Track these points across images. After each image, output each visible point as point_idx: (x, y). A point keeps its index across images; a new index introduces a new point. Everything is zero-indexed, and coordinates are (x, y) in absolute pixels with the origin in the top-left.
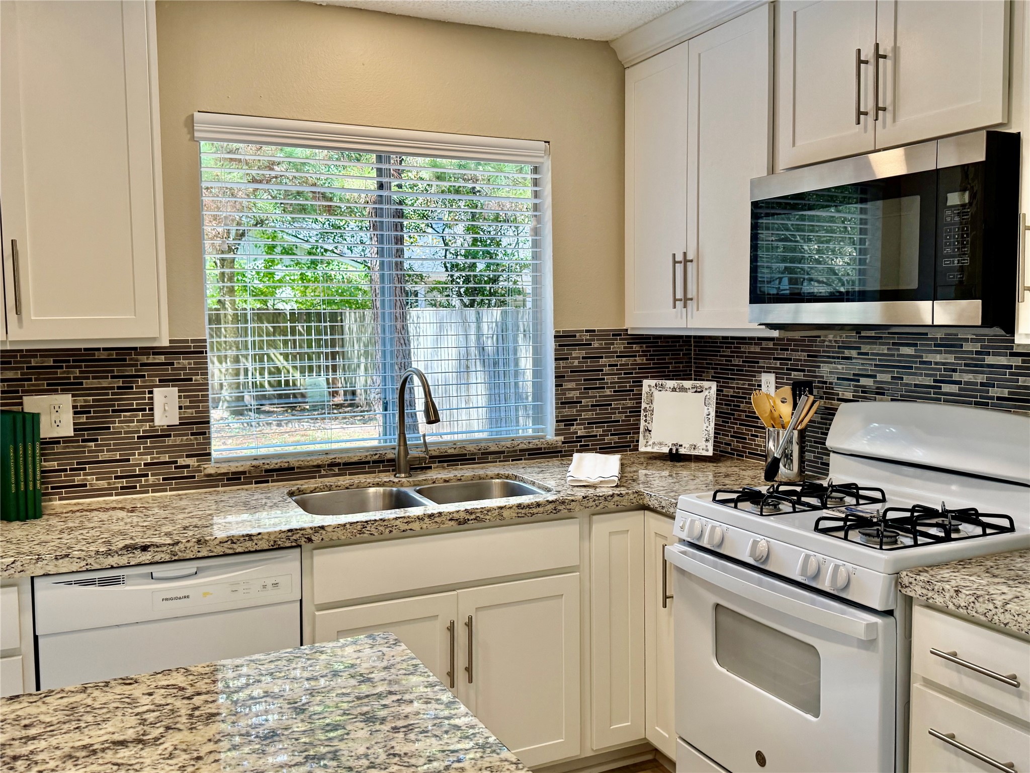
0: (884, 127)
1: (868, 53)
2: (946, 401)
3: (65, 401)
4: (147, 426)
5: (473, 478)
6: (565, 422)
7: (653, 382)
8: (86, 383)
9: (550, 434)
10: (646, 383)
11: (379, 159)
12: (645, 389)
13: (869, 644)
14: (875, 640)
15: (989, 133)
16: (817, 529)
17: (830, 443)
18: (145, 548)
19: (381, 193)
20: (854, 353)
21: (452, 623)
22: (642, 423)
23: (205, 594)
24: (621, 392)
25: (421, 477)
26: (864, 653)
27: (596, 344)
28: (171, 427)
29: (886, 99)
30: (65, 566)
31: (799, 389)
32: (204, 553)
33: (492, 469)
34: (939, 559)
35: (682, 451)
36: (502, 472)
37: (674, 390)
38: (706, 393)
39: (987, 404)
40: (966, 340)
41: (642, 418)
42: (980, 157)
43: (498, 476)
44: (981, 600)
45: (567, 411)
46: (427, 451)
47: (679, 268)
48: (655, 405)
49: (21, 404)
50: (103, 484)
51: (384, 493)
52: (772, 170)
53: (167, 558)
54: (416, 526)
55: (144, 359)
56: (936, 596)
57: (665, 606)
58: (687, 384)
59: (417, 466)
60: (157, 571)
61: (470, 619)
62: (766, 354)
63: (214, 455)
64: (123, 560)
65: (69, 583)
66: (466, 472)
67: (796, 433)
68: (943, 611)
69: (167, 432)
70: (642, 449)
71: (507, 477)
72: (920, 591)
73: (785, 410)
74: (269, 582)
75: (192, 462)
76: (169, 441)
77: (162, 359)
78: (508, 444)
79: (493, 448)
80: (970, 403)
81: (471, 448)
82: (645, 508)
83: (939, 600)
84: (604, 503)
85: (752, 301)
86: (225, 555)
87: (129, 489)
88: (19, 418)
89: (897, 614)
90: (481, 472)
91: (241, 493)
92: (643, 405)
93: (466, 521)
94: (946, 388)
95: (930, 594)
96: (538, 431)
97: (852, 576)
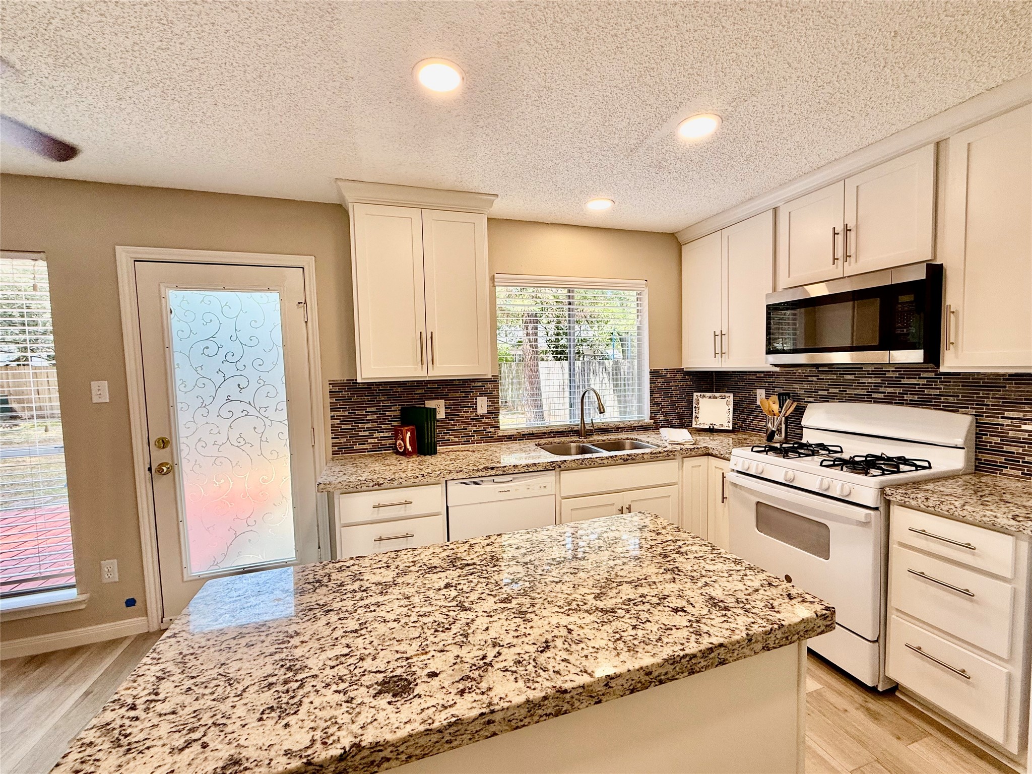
0: (850, 265)
1: (840, 229)
2: (874, 402)
3: (442, 403)
4: (474, 414)
5: (616, 439)
6: (654, 413)
7: (699, 394)
8: (450, 395)
9: (646, 418)
10: (695, 394)
11: (569, 291)
12: (695, 397)
13: (866, 524)
14: (869, 522)
15: (927, 264)
16: (821, 465)
17: (803, 423)
18: (492, 468)
19: (570, 306)
20: (815, 379)
21: (622, 507)
22: (694, 414)
23: (516, 490)
24: (680, 400)
25: (591, 439)
26: (860, 529)
27: (668, 376)
28: (484, 415)
29: (852, 251)
30: (461, 475)
31: (782, 398)
32: (516, 471)
33: (623, 436)
34: (902, 482)
35: (716, 427)
36: (629, 437)
37: (710, 397)
38: (727, 399)
39: (903, 403)
40: (889, 371)
41: (694, 411)
42: (923, 276)
43: (627, 439)
44: (944, 503)
45: (655, 408)
46: (593, 426)
47: (718, 339)
48: (700, 405)
49: (424, 404)
50: (457, 440)
51: (576, 446)
52: (774, 289)
53: (501, 473)
54: (605, 462)
55: (473, 384)
56: (911, 501)
57: (723, 502)
58: (717, 395)
59: (588, 434)
60: (497, 479)
61: (630, 506)
62: (760, 380)
63: (501, 427)
64: (484, 474)
65: (461, 483)
66: (612, 437)
67: (784, 418)
68: (918, 509)
69: (483, 416)
70: (694, 426)
71: (632, 439)
72: (899, 498)
73: (776, 407)
74: (542, 486)
75: (492, 430)
76: (483, 421)
77: (480, 384)
78: (629, 423)
79: (622, 426)
80: (892, 403)
81: (612, 425)
82: (708, 454)
83: (913, 503)
84: (690, 452)
85: (767, 354)
86: (525, 472)
87: (467, 443)
88: (425, 410)
89: (881, 509)
90: (619, 437)
91: (515, 445)
92: (694, 405)
93: (627, 460)
94: (874, 395)
95: (907, 500)
96: (640, 417)
97: (852, 490)
